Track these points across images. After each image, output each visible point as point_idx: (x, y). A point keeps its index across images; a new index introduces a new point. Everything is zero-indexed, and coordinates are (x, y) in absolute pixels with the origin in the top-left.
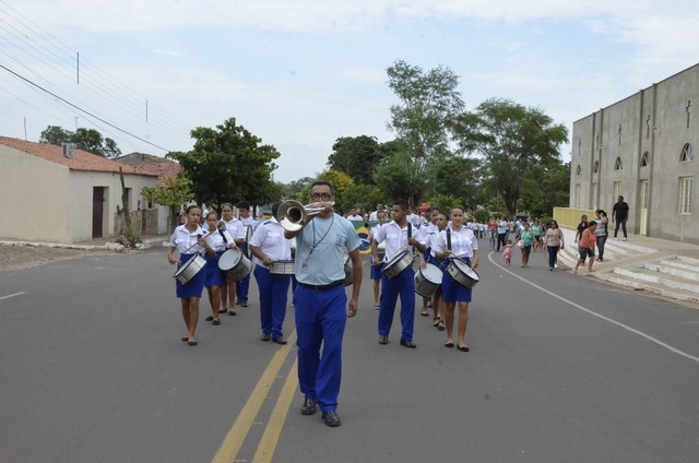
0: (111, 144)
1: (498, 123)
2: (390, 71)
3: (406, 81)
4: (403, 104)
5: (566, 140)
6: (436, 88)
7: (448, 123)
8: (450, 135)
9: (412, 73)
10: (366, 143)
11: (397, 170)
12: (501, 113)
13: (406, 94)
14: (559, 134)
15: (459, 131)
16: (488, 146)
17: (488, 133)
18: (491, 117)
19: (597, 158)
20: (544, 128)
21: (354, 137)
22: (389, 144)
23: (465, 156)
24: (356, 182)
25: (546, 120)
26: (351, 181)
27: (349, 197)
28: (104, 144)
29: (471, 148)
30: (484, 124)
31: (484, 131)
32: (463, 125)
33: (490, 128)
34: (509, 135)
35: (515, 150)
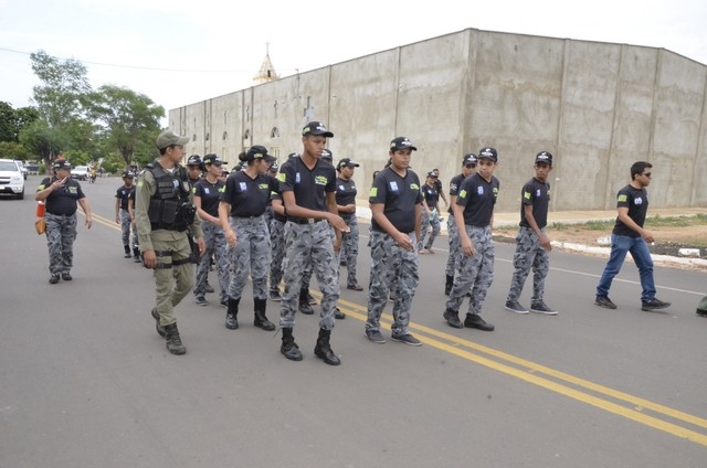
1: (114, 101)
2: (33, 56)
3: (44, 66)
4: (42, 84)
5: (164, 116)
6: (70, 73)
7: (81, 99)
8: (80, 107)
9: (51, 61)
12: (116, 94)
13: (44, 76)
14: (160, 112)
15: (86, 104)
16: (108, 116)
17: (108, 107)
18: (109, 95)
20: (150, 107)
23: (91, 121)
25: (150, 102)
29: (95, 117)
30: (105, 101)
31: (105, 106)
32: (89, 100)
33: (109, 103)
34: (123, 109)
35: (128, 120)
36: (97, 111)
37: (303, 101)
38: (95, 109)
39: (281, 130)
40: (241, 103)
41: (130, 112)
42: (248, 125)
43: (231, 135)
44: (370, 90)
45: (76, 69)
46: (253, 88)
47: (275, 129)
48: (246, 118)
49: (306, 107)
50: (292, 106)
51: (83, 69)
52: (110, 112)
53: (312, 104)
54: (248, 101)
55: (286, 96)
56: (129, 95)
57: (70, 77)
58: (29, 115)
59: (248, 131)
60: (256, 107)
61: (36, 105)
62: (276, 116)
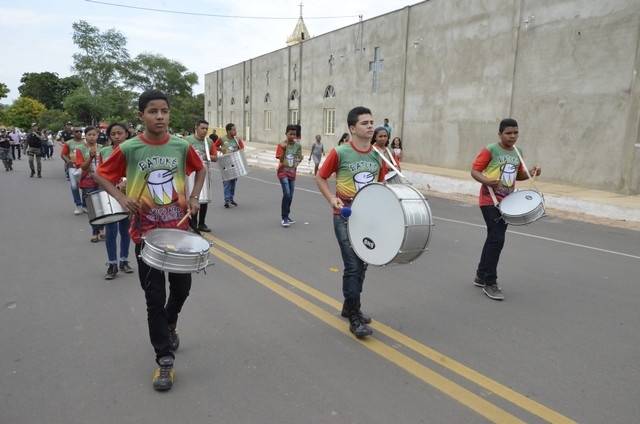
1: (151, 69)
2: (75, 26)
3: (85, 35)
4: (84, 53)
5: (197, 83)
6: (111, 43)
7: (118, 67)
8: (118, 74)
9: (92, 30)
10: (50, 77)
11: (82, 100)
12: (153, 63)
13: (84, 46)
14: (193, 79)
15: (124, 73)
16: (144, 84)
17: (145, 75)
18: (145, 64)
19: (220, 97)
20: (183, 74)
21: (39, 72)
22: (68, 79)
23: (129, 89)
24: (48, 107)
25: (183, 69)
26: (43, 106)
27: (44, 119)
29: (132, 85)
30: (141, 69)
31: (142, 74)
32: (128, 69)
33: (146, 72)
34: (159, 77)
35: (164, 88)
36: (135, 80)
37: (369, 53)
38: (133, 77)
39: (337, 89)
40: (285, 62)
41: (165, 80)
42: (295, 85)
43: (274, 97)
44: (471, 32)
45: (116, 40)
49: (372, 59)
51: (123, 40)
52: (146, 80)
54: (295, 57)
55: (345, 49)
56: (163, 63)
57: (110, 47)
58: (72, 84)
59: (295, 92)
60: (306, 64)
61: (77, 73)
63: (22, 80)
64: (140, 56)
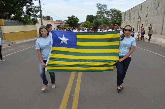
0: (52, 18)
2: (97, 4)
8: (105, 14)
9: (100, 5)
10: (92, 16)
11: (97, 21)
13: (99, 8)
15: (107, 14)
16: (111, 16)
18: (112, 11)
20: (120, 13)
22: (95, 16)
23: (108, 17)
24: (91, 23)
25: (120, 12)
26: (90, 23)
28: (51, 18)
29: (108, 16)
30: (111, 12)
31: (111, 14)
32: (107, 13)
33: (111, 13)
34: (115, 14)
35: (115, 17)
36: (109, 15)
37: (157, 4)
38: (108, 15)
39: (149, 15)
40: (138, 9)
42: (140, 15)
43: (135, 18)
46: (142, 3)
47: (147, 15)
48: (139, 12)
49: (157, 6)
50: (153, 7)
51: (106, 6)
53: (160, 5)
54: (140, 7)
55: (151, 4)
56: (115, 11)
57: (104, 8)
58: (96, 17)
59: (140, 16)
60: (142, 9)
61: (97, 15)
62: (148, 11)
63: (87, 17)
64: (111, 9)
